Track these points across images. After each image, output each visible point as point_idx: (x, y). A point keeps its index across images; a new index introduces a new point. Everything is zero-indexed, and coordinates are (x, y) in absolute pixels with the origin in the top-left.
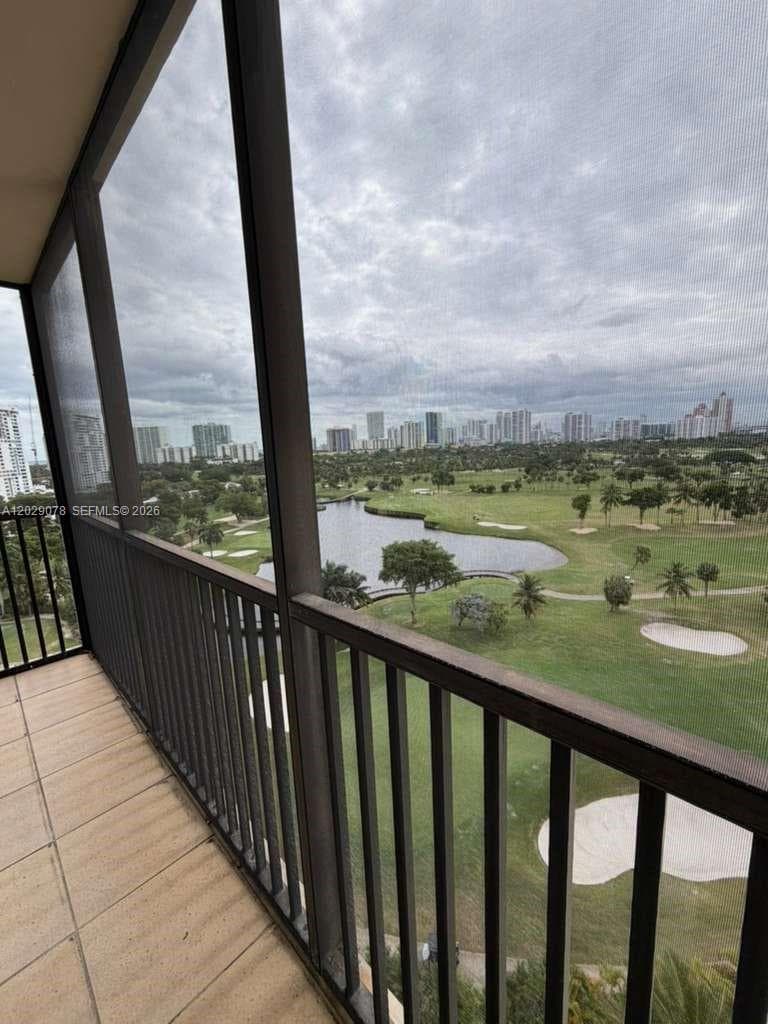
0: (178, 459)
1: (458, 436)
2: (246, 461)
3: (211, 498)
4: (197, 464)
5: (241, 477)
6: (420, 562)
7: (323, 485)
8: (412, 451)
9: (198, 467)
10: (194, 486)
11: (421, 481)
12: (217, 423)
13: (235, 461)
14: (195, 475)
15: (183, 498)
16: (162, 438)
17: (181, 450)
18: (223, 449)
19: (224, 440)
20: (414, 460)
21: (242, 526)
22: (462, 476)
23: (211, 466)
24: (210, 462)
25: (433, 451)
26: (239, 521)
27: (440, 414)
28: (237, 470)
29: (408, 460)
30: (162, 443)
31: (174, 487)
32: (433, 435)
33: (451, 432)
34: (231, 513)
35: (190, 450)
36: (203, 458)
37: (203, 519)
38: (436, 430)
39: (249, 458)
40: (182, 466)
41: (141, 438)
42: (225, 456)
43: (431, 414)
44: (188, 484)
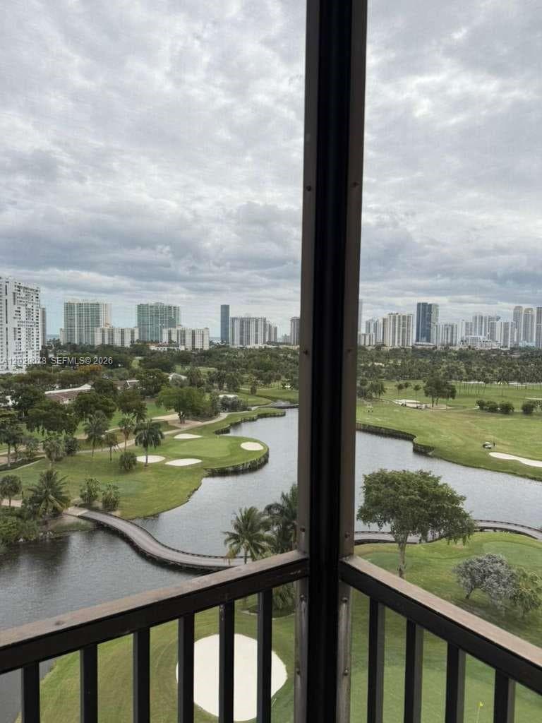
0: (117, 342)
1: (460, 334)
2: (194, 349)
3: (152, 389)
4: (139, 348)
5: (187, 368)
6: (417, 501)
7: (284, 385)
8: (396, 350)
9: (138, 353)
10: (133, 374)
11: (409, 389)
12: (166, 303)
13: (182, 348)
14: (136, 362)
15: (119, 388)
16: (102, 316)
17: (122, 332)
18: (170, 334)
19: (172, 323)
20: (399, 362)
21: (185, 427)
22: (465, 387)
23: (154, 353)
24: (153, 348)
25: (424, 353)
26: (182, 420)
27: (437, 306)
28: (184, 359)
29: (392, 362)
30: (102, 323)
31: (111, 375)
32: (425, 329)
33: (450, 329)
34: (173, 410)
35: (133, 333)
36: (145, 342)
37: (141, 416)
38: (430, 326)
39: (198, 346)
40: (122, 349)
41: (80, 315)
42: (170, 342)
43: (425, 305)
44: (127, 372)
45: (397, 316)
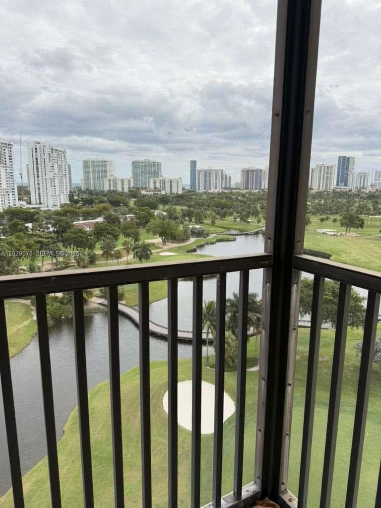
0: (119, 189)
1: (370, 180)
2: (171, 193)
3: (143, 221)
4: (133, 194)
5: (167, 207)
6: (330, 300)
7: (235, 219)
8: (321, 192)
9: (134, 196)
10: (131, 211)
11: (329, 222)
12: (152, 160)
13: (163, 193)
14: (132, 203)
15: (122, 220)
16: (108, 170)
17: (122, 181)
18: (155, 183)
19: (156, 174)
20: (323, 202)
21: (166, 247)
22: (371, 220)
23: (144, 196)
24: (143, 192)
25: (342, 194)
26: (164, 242)
27: (354, 158)
28: (164, 200)
29: (317, 201)
30: (108, 174)
31: (116, 211)
32: (343, 178)
33: (363, 176)
34: (158, 236)
35: (129, 181)
36: (138, 189)
37: (137, 239)
38: (347, 174)
39: (174, 191)
40: (122, 194)
41: (94, 169)
42: (155, 188)
43: (344, 158)
44: (126, 209)
45: (323, 166)
